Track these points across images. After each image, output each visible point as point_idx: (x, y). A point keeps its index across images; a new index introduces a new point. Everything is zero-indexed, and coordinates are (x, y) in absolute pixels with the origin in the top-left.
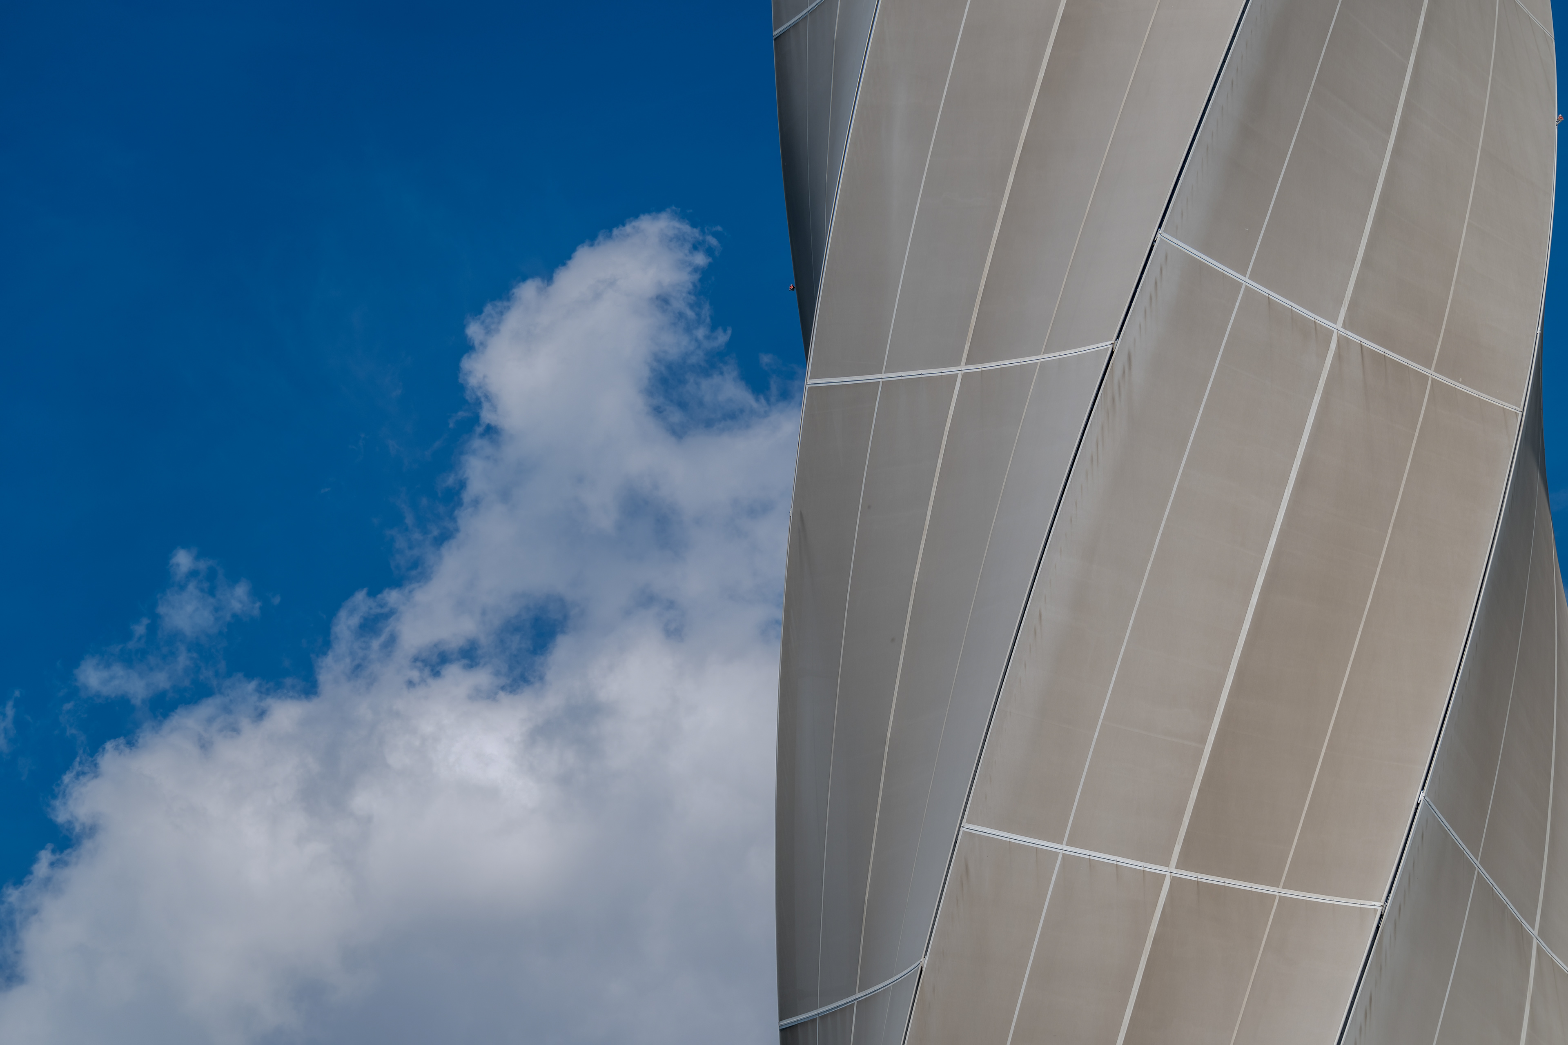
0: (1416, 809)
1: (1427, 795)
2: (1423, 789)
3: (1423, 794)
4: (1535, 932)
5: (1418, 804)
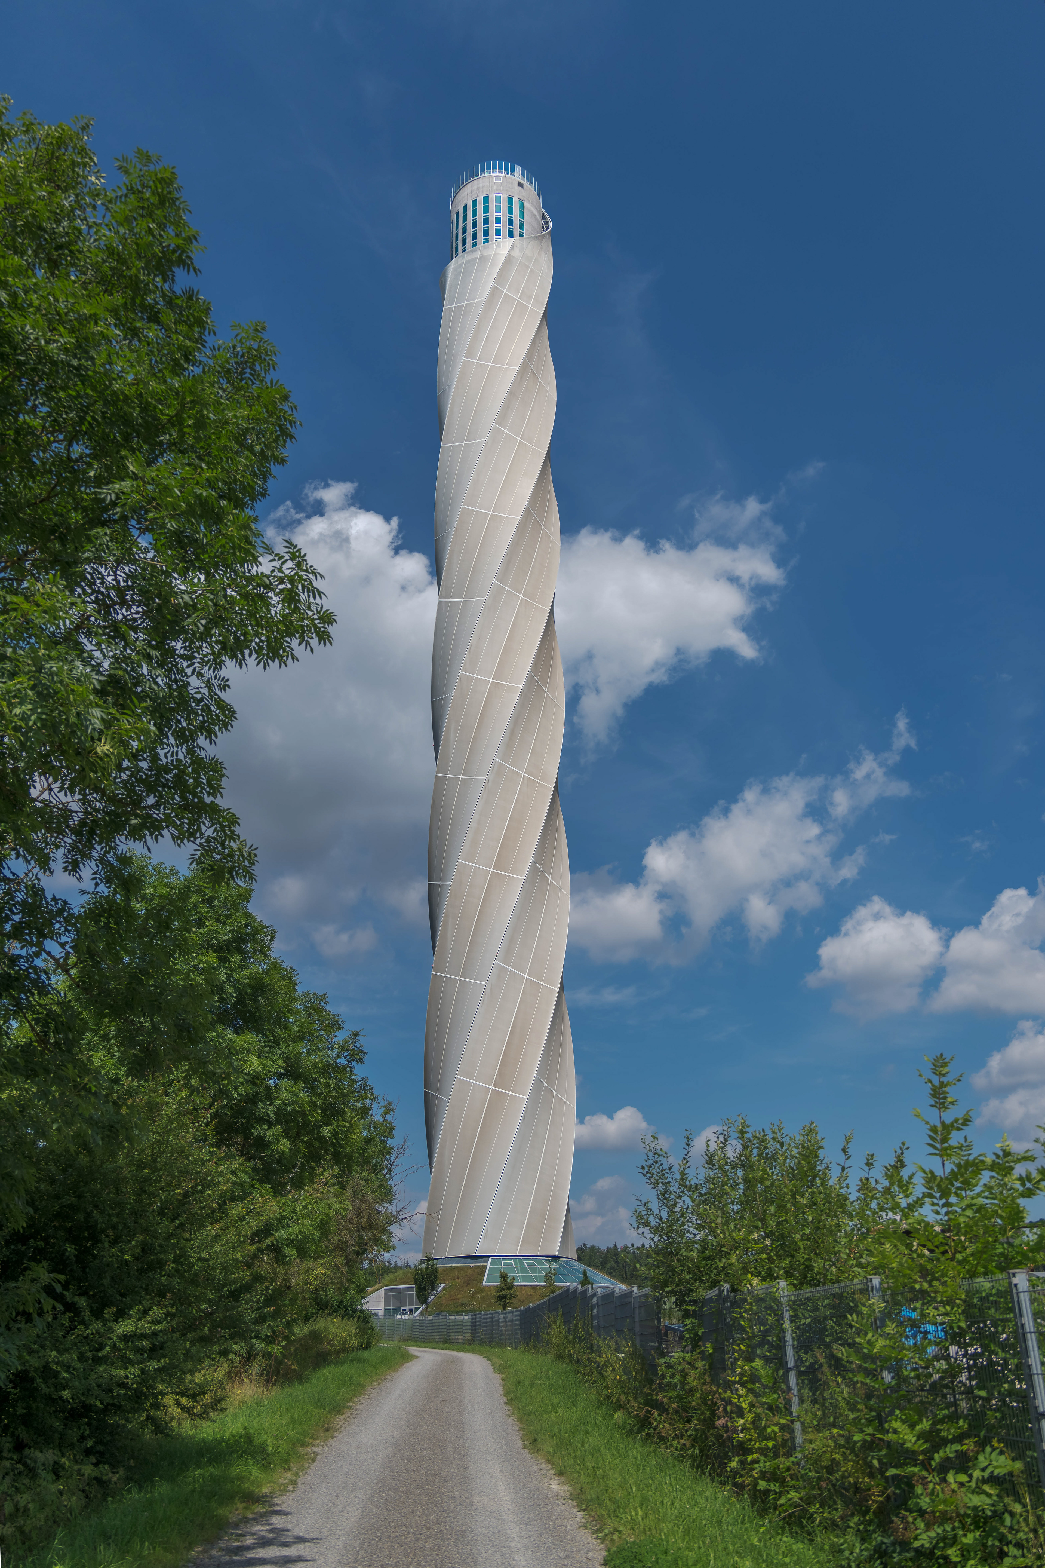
3: (527, 504)
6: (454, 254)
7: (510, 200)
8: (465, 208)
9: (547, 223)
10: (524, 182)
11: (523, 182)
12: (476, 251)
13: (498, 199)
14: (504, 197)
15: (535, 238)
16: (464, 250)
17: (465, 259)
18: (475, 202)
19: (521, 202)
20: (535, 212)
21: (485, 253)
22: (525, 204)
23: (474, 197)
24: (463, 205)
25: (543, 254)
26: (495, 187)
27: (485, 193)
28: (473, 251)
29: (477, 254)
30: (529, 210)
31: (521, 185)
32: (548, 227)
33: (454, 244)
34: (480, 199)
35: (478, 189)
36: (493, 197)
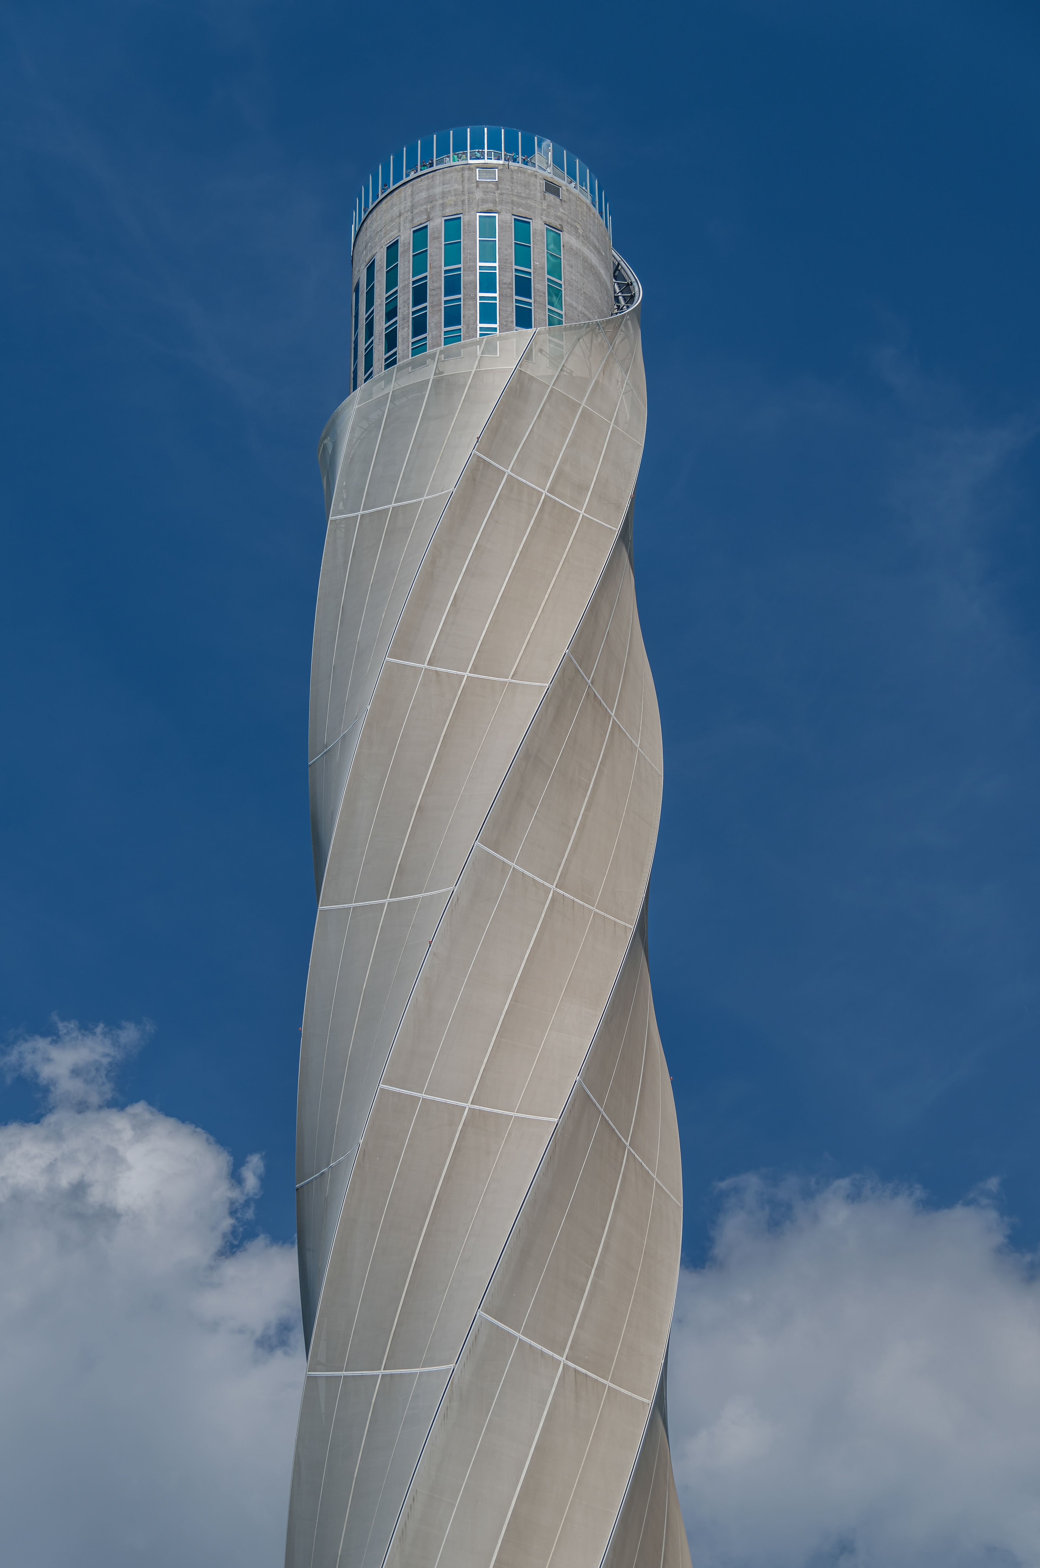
0: (575, 1083)
1: (580, 1078)
2: (578, 1075)
3: (578, 1077)
4: (628, 1144)
5: (576, 1081)
6: (361, 375)
7: (522, 226)
8: (393, 249)
9: (627, 287)
10: (563, 182)
11: (557, 180)
12: (423, 363)
13: (487, 227)
14: (503, 220)
15: (593, 328)
16: (391, 362)
17: (393, 386)
18: (420, 234)
19: (554, 231)
20: (594, 260)
21: (451, 368)
22: (566, 238)
23: (419, 220)
24: (387, 242)
25: (618, 372)
26: (478, 195)
27: (449, 211)
28: (414, 365)
29: (429, 373)
30: (576, 253)
31: (552, 188)
32: (630, 299)
33: (362, 346)
34: (437, 225)
35: (430, 200)
36: (473, 219)
